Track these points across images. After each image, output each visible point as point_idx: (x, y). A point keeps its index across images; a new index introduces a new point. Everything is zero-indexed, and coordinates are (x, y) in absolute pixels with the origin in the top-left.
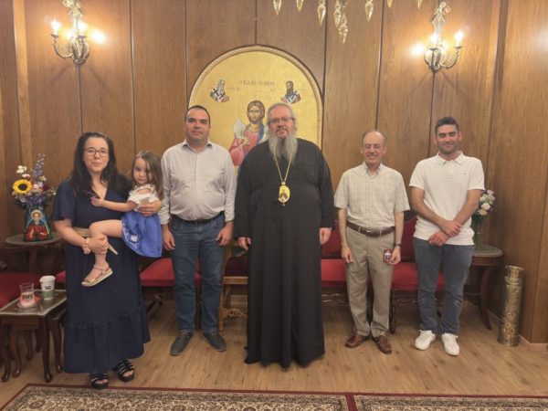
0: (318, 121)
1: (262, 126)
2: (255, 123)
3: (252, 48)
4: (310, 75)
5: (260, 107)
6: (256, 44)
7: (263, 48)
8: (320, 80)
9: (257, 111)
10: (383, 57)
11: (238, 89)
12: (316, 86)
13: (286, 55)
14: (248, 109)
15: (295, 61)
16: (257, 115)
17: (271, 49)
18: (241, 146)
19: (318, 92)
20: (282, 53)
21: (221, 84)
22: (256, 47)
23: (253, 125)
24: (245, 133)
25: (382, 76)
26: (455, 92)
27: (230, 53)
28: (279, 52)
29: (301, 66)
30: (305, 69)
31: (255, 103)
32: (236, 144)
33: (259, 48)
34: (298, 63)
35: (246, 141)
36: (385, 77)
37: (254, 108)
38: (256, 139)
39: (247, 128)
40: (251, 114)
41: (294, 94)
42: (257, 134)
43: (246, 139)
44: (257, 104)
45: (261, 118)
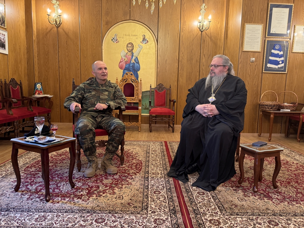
0: (156, 51)
1: (133, 53)
2: (130, 52)
3: (129, 21)
4: (152, 32)
6: (130, 20)
7: (133, 21)
8: (156, 35)
9: (131, 47)
10: (181, 26)
11: (123, 38)
12: (154, 37)
13: (142, 24)
14: (127, 46)
15: (146, 26)
16: (131, 48)
17: (136, 22)
18: (124, 61)
19: (155, 40)
20: (141, 23)
21: (116, 35)
22: (130, 21)
24: (126, 56)
25: (181, 33)
26: (210, 40)
27: (119, 23)
28: (139, 23)
29: (148, 29)
30: (150, 30)
31: (130, 43)
32: (122, 61)
33: (132, 21)
34: (147, 27)
36: (182, 34)
37: (129, 45)
38: (130, 58)
39: (127, 54)
41: (146, 40)
42: (131, 56)
43: (126, 59)
44: (131, 44)
45: (132, 50)
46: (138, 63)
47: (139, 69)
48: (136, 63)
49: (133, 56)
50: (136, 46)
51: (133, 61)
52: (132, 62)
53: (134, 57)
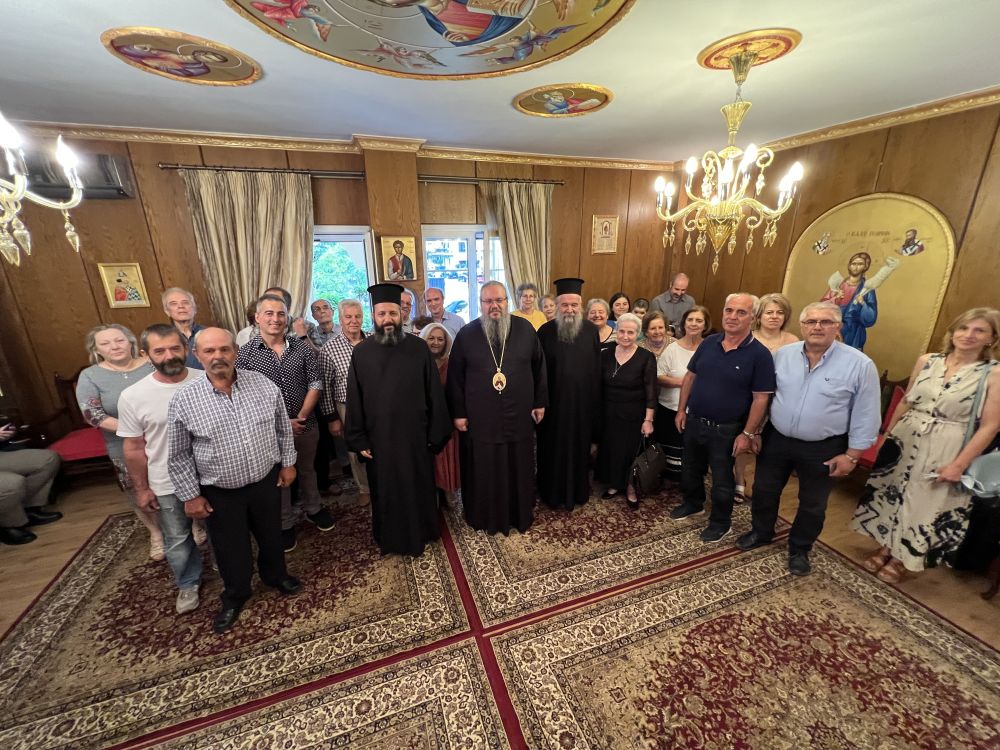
1: (863, 280)
2: (855, 276)
3: (870, 196)
4: (943, 221)
5: (865, 259)
6: (877, 192)
7: (884, 194)
8: (960, 227)
9: (861, 264)
11: (844, 241)
12: (951, 234)
14: (851, 262)
16: (860, 267)
17: (894, 195)
18: (834, 298)
19: (952, 242)
21: (826, 236)
22: (875, 195)
23: (852, 278)
24: (841, 286)
27: (843, 204)
30: (938, 214)
31: (860, 255)
32: (828, 297)
33: (880, 195)
35: (841, 294)
37: (859, 260)
38: (853, 292)
39: (845, 281)
40: (853, 267)
41: (916, 245)
42: (855, 288)
43: (841, 293)
44: (863, 256)
45: (863, 271)
46: (873, 305)
47: (872, 322)
48: (869, 304)
49: (861, 287)
50: (876, 261)
51: (859, 299)
52: (855, 302)
53: (864, 291)
